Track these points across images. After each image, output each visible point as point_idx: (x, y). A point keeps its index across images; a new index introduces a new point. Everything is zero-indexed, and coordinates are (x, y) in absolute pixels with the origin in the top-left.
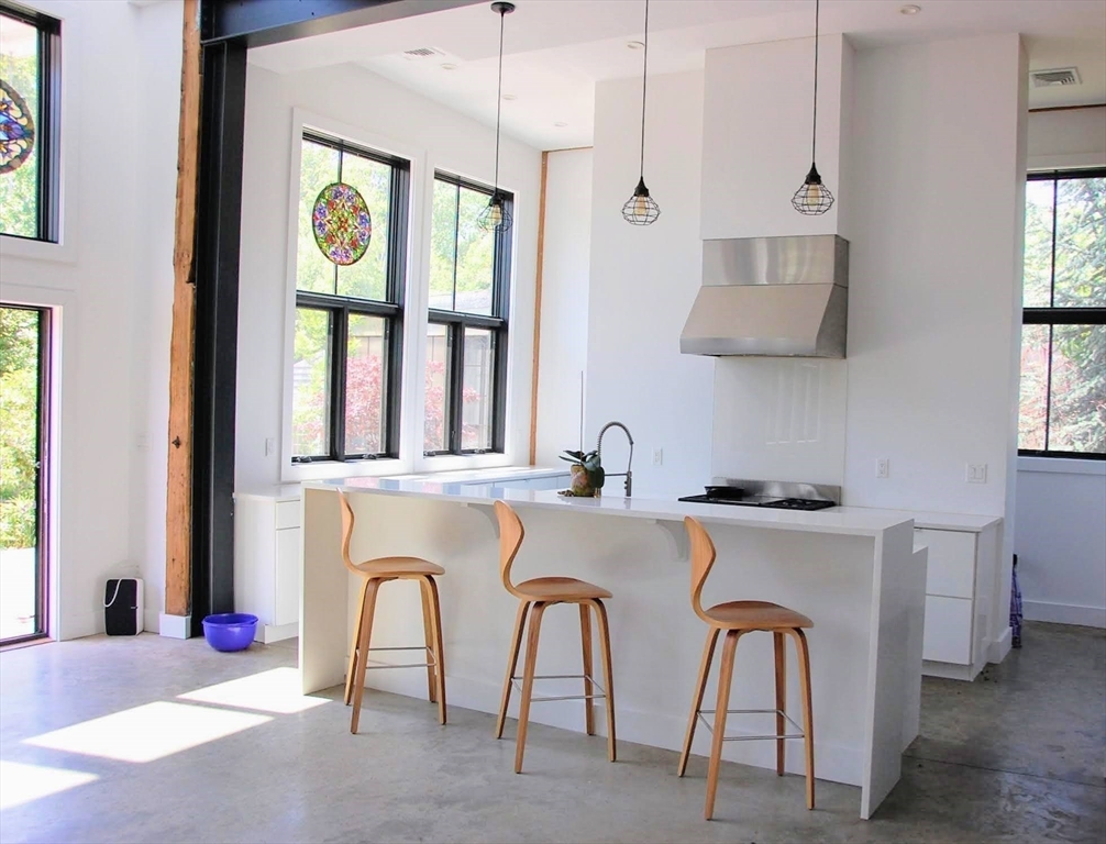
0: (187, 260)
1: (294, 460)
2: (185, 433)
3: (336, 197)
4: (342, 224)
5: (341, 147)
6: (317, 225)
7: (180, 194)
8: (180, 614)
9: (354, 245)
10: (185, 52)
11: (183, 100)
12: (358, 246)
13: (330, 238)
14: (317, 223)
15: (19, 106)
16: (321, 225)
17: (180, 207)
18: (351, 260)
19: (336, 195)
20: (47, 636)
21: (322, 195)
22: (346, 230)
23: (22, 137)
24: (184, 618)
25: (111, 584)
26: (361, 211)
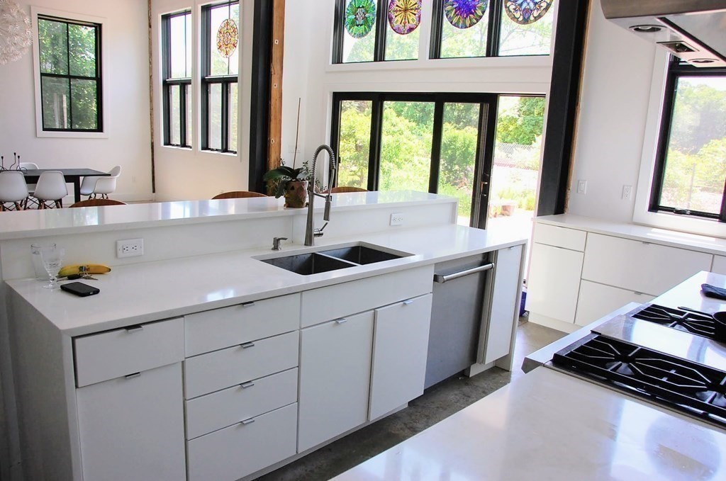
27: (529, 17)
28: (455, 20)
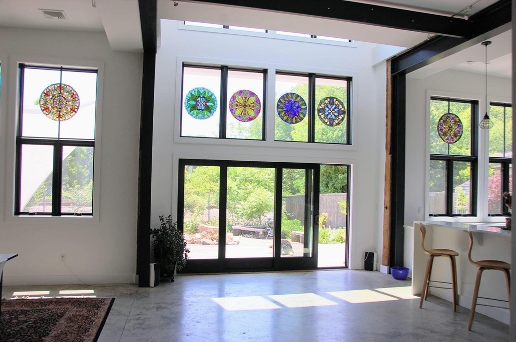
0: (389, 147)
1: (431, 215)
2: (388, 205)
3: (447, 119)
4: (450, 128)
5: (449, 100)
6: (439, 130)
7: (387, 125)
8: (386, 265)
9: (455, 135)
10: (387, 79)
11: (387, 95)
12: (458, 136)
13: (445, 134)
14: (439, 129)
15: (342, 105)
16: (441, 130)
17: (387, 129)
18: (454, 141)
19: (447, 117)
20: (348, 268)
21: (441, 119)
22: (452, 130)
23: (342, 114)
24: (387, 267)
25: (366, 253)
26: (458, 123)
27: (333, 123)
28: (285, 118)
